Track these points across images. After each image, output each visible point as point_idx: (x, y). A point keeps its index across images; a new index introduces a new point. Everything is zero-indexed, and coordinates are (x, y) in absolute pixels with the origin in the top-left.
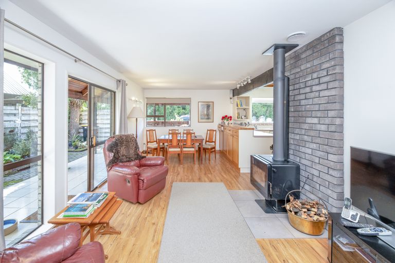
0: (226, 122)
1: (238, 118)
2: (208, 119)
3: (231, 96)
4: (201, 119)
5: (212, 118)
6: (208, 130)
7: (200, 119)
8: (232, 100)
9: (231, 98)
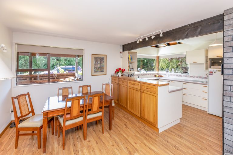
0: (120, 74)
1: (129, 71)
2: (103, 71)
3: (121, 50)
4: (95, 72)
5: (105, 71)
6: (103, 84)
7: (93, 71)
8: (122, 54)
9: (121, 53)
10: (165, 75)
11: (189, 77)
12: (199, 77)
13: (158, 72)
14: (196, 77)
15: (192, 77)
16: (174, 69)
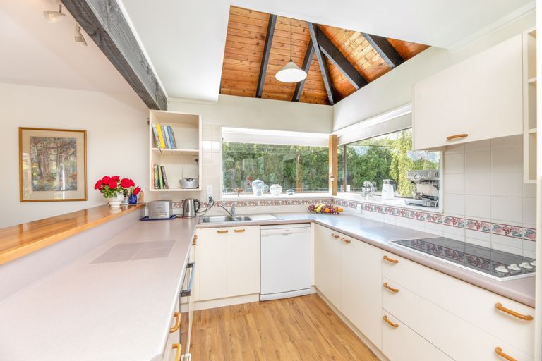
5: (81, 185)
7: (27, 189)
10: (352, 204)
11: (440, 222)
12: (497, 227)
13: (334, 194)
14: (479, 225)
15: (455, 221)
16: (391, 183)
